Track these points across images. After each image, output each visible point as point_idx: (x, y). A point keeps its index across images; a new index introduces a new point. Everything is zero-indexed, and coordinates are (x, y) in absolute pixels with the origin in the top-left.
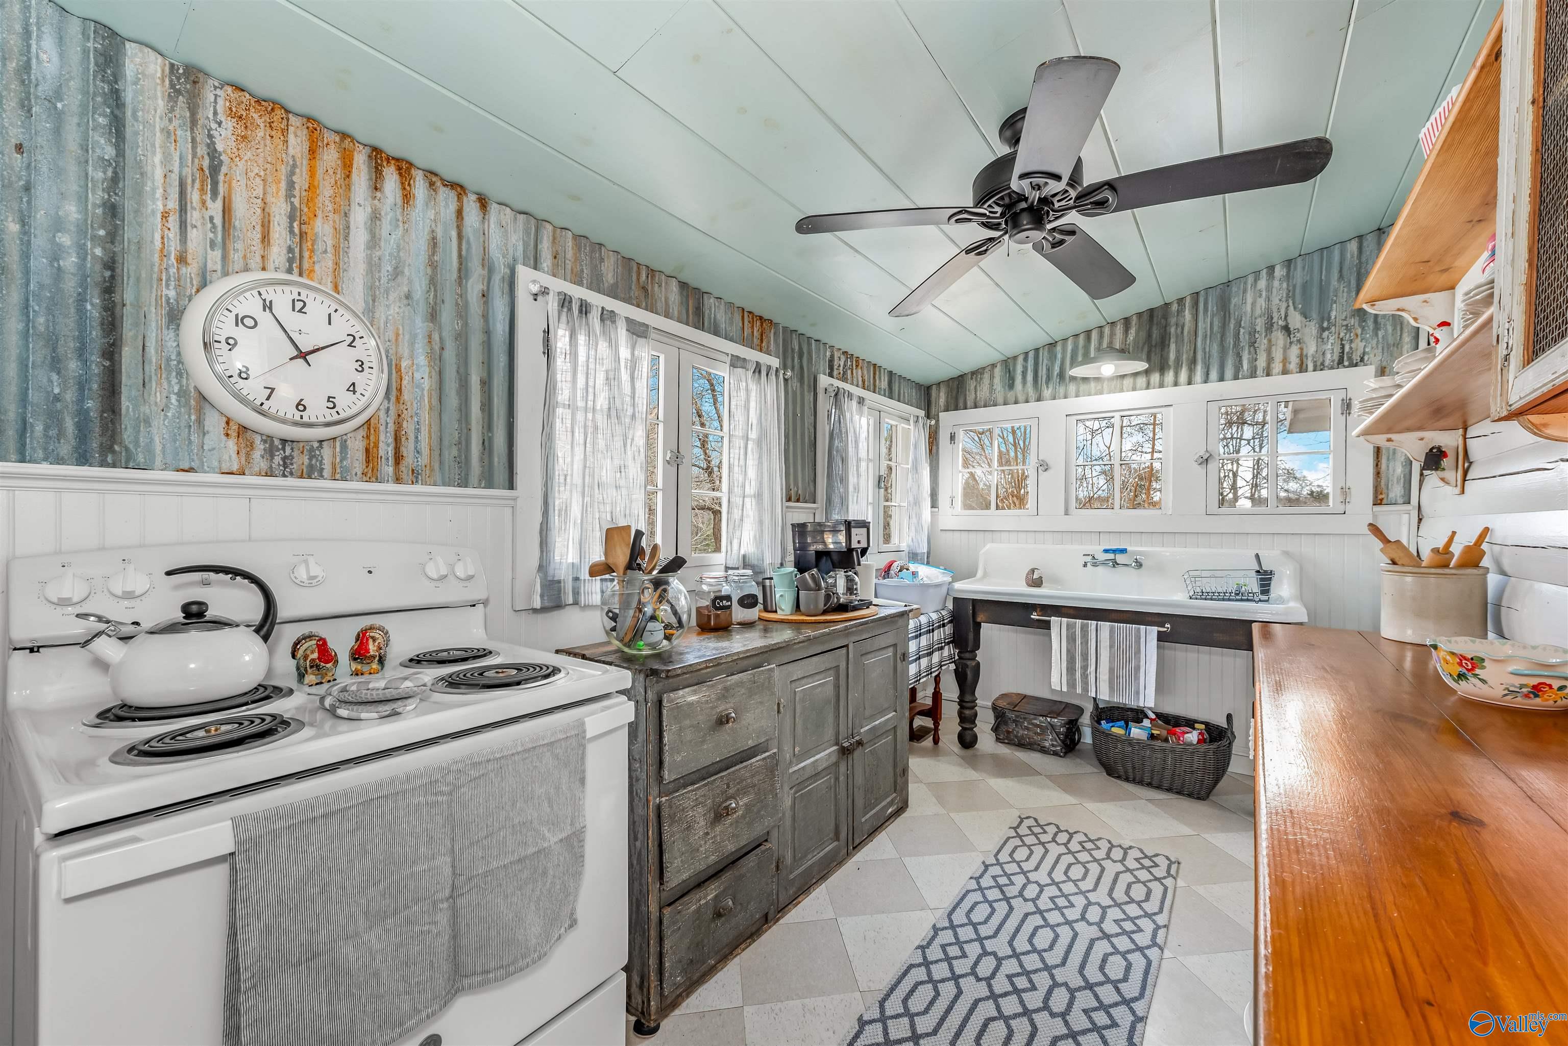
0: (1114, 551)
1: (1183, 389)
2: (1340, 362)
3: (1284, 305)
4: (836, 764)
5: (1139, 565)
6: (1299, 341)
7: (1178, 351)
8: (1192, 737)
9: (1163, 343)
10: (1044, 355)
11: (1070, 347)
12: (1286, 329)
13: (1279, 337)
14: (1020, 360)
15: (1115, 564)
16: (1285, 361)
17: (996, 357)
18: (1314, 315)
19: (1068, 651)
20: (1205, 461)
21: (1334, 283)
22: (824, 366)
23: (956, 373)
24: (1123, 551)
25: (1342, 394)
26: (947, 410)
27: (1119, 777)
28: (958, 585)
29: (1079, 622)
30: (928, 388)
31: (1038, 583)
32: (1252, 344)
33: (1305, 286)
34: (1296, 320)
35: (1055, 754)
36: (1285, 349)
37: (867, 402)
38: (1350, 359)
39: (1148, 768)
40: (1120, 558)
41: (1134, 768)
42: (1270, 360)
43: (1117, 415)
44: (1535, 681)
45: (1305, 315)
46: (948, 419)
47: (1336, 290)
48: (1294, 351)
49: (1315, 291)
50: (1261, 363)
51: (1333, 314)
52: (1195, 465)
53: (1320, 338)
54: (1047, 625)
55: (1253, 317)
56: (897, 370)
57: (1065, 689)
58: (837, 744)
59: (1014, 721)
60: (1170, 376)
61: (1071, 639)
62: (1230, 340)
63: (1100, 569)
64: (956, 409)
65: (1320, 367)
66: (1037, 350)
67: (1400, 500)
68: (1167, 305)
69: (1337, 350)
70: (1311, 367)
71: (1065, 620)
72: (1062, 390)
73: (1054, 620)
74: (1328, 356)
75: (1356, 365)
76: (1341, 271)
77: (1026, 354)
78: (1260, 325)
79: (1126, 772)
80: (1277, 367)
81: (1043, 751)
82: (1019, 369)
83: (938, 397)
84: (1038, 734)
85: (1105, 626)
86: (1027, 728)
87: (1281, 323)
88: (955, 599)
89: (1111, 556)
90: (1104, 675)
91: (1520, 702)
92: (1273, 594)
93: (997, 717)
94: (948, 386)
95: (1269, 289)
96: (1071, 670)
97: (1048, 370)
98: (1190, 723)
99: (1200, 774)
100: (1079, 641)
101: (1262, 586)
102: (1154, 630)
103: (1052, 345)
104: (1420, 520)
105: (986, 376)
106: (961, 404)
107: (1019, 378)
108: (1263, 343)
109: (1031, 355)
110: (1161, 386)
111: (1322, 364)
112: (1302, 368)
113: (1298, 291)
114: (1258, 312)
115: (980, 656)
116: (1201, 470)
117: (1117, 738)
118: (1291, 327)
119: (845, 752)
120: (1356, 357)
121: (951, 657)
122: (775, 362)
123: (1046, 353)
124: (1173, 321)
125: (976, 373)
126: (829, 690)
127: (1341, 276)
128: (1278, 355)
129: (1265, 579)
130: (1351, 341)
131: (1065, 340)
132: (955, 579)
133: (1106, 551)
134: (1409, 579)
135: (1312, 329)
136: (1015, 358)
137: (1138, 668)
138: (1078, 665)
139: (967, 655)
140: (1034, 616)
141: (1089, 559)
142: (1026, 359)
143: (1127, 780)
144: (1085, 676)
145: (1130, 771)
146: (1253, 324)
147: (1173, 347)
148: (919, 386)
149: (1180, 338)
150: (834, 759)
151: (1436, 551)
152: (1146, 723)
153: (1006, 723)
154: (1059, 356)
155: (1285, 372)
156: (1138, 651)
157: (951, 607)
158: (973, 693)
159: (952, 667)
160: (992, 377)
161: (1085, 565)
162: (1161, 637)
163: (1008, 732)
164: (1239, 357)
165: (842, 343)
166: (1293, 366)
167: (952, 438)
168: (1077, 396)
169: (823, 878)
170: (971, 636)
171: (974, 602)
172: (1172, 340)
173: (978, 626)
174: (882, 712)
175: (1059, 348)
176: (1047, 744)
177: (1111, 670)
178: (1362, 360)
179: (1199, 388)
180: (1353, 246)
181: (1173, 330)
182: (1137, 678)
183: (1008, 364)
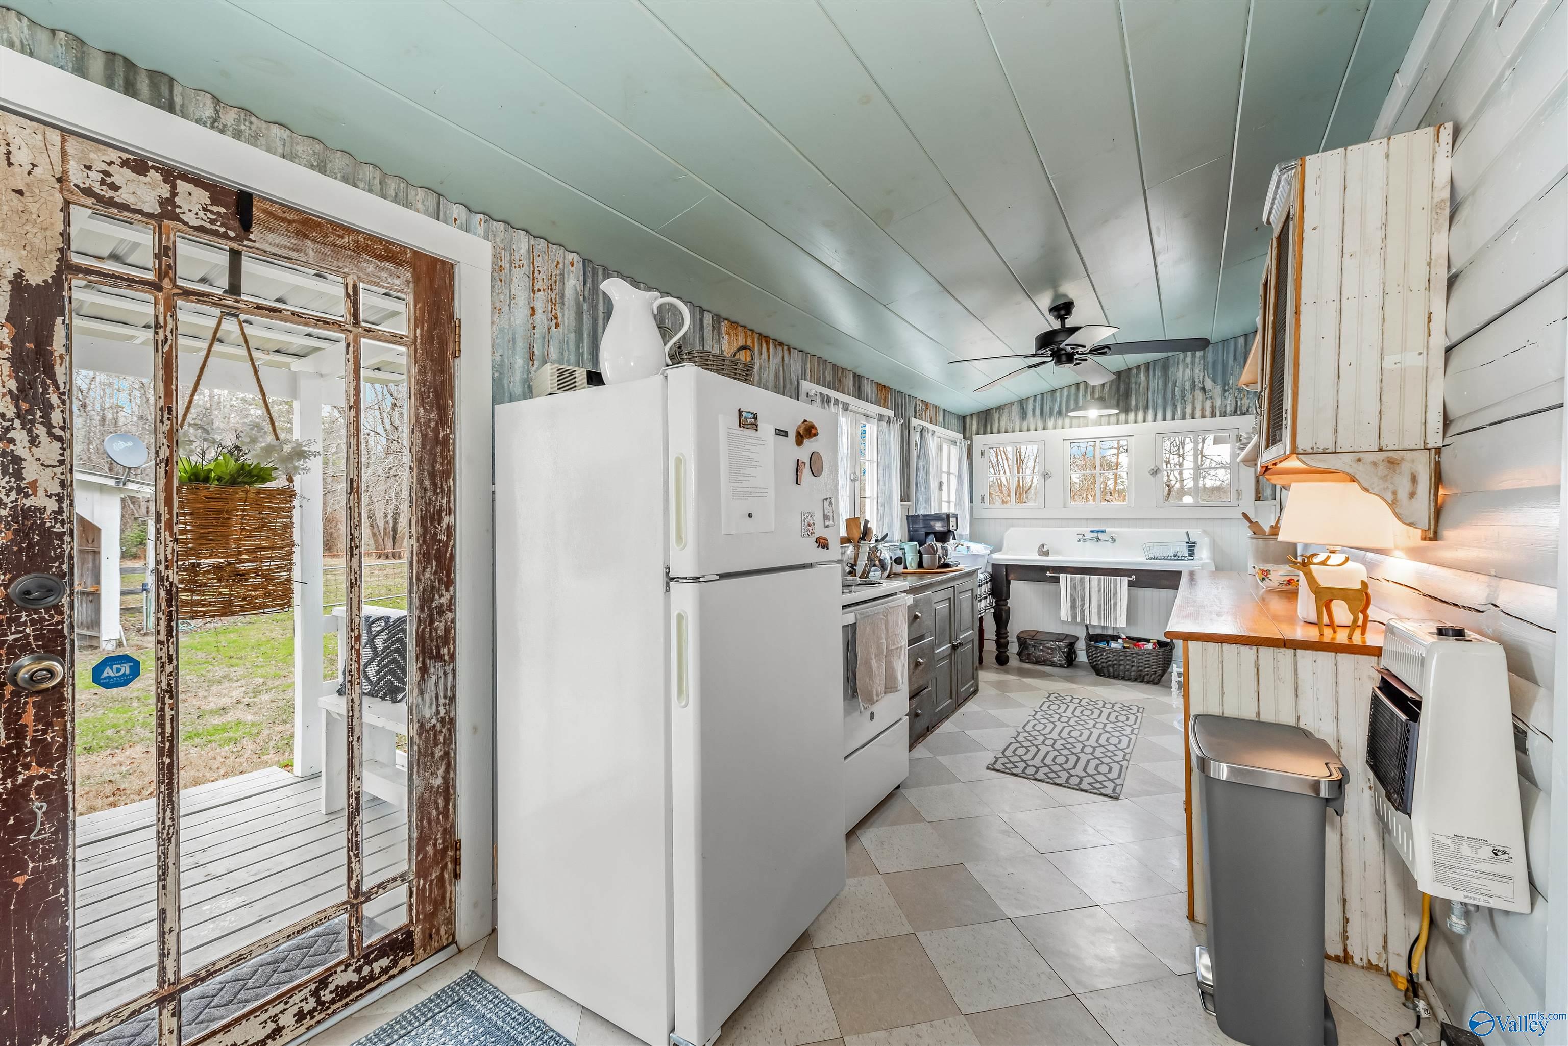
0: (1098, 531)
1: (1140, 425)
2: (1235, 411)
3: (1202, 375)
4: (950, 655)
5: (1114, 540)
6: (1211, 398)
7: (1137, 400)
8: (1150, 646)
9: (1127, 395)
10: (1047, 398)
11: (1065, 394)
12: (1203, 389)
13: (1199, 394)
14: (1031, 401)
15: (1098, 540)
16: (1203, 410)
17: (1013, 398)
18: (1220, 381)
19: (1071, 595)
20: (1155, 472)
21: (1231, 362)
22: (912, 412)
23: (984, 408)
24: (1103, 531)
25: (1236, 432)
26: (978, 434)
27: (1104, 676)
28: (996, 556)
29: (1078, 576)
30: (964, 418)
31: (1047, 553)
32: (1183, 398)
33: (1214, 363)
34: (1209, 384)
35: (1061, 666)
36: (1203, 402)
37: (936, 434)
38: (1241, 410)
39: (1122, 667)
40: (1101, 536)
41: (1114, 668)
42: (1194, 409)
43: (1098, 441)
44: (1288, 578)
45: (1214, 381)
46: (979, 441)
47: (1232, 367)
48: (1208, 404)
49: (1220, 367)
50: (1188, 410)
51: (1231, 382)
52: (1149, 475)
53: (1223, 396)
54: (1056, 580)
55: (1183, 381)
56: (947, 408)
57: (1069, 620)
58: (950, 643)
59: (1033, 646)
60: (1131, 416)
61: (1074, 588)
62: (1169, 395)
63: (1088, 543)
64: (985, 433)
65: (1224, 414)
66: (1042, 394)
67: (1270, 498)
68: (1129, 370)
69: (1233, 404)
70: (1218, 414)
71: (1069, 575)
72: (1060, 422)
73: (1062, 576)
74: (1228, 408)
75: (1244, 414)
76: (1235, 355)
77: (1035, 396)
78: (1187, 386)
79: (1108, 671)
80: (1198, 413)
81: (1053, 665)
82: (1030, 407)
83: (971, 424)
84: (1049, 653)
85: (1095, 578)
86: (1042, 650)
87: (1200, 385)
88: (993, 565)
89: (1095, 535)
90: (1095, 610)
91: (1285, 588)
92: (1196, 557)
93: (1020, 645)
94: (979, 417)
95: (1193, 363)
96: (1073, 607)
97: (1051, 409)
98: (1148, 641)
99: (1154, 667)
100: (1078, 589)
101: (1189, 550)
102: (1125, 580)
103: (1053, 392)
104: (1281, 510)
105: (1006, 411)
106: (988, 430)
107: (1030, 413)
108: (1189, 397)
109: (1039, 397)
110: (1126, 422)
111: (1225, 412)
112: (1213, 415)
113: (1210, 365)
114: (1186, 377)
115: (1010, 603)
116: (1153, 479)
117: (1103, 650)
118: (1207, 388)
119: (954, 648)
120: (1244, 409)
121: (991, 604)
122: (891, 413)
123: (1049, 397)
124: (1133, 380)
125: (999, 408)
126: (947, 610)
127: (1235, 359)
128: (1198, 407)
129: (1191, 547)
130: (1241, 399)
131: (1062, 388)
132: (992, 552)
133: (1092, 531)
134: (1260, 542)
135: (1218, 390)
136: (1027, 399)
137: (1115, 604)
138: (1078, 604)
139: (1002, 603)
140: (1048, 574)
141: (1080, 537)
142: (1035, 400)
143: (1109, 677)
144: (1082, 611)
145: (1111, 670)
146: (1183, 385)
147: (1133, 397)
148: (959, 416)
149: (1138, 391)
150: (949, 651)
151: (1272, 527)
152: (1120, 641)
153: (1027, 648)
154: (1058, 399)
155: (1203, 417)
156: (1116, 593)
157: (990, 571)
158: (1006, 628)
159: (992, 610)
160: (1010, 412)
161: (1079, 541)
162: (1131, 584)
163: (1029, 654)
164: (1175, 406)
165: (919, 395)
166: (1208, 413)
167: (982, 454)
168: (1071, 427)
169: (947, 717)
170: (1005, 589)
171: (1007, 566)
172: (1133, 392)
173: (1008, 583)
174: (967, 630)
175: (1058, 394)
176: (1055, 660)
177: (1099, 606)
178: (1248, 411)
179: (1150, 424)
180: (1241, 341)
181: (1133, 386)
182: (1115, 610)
183: (1022, 403)
